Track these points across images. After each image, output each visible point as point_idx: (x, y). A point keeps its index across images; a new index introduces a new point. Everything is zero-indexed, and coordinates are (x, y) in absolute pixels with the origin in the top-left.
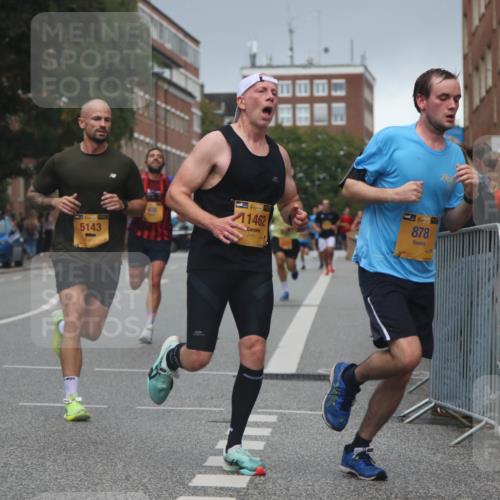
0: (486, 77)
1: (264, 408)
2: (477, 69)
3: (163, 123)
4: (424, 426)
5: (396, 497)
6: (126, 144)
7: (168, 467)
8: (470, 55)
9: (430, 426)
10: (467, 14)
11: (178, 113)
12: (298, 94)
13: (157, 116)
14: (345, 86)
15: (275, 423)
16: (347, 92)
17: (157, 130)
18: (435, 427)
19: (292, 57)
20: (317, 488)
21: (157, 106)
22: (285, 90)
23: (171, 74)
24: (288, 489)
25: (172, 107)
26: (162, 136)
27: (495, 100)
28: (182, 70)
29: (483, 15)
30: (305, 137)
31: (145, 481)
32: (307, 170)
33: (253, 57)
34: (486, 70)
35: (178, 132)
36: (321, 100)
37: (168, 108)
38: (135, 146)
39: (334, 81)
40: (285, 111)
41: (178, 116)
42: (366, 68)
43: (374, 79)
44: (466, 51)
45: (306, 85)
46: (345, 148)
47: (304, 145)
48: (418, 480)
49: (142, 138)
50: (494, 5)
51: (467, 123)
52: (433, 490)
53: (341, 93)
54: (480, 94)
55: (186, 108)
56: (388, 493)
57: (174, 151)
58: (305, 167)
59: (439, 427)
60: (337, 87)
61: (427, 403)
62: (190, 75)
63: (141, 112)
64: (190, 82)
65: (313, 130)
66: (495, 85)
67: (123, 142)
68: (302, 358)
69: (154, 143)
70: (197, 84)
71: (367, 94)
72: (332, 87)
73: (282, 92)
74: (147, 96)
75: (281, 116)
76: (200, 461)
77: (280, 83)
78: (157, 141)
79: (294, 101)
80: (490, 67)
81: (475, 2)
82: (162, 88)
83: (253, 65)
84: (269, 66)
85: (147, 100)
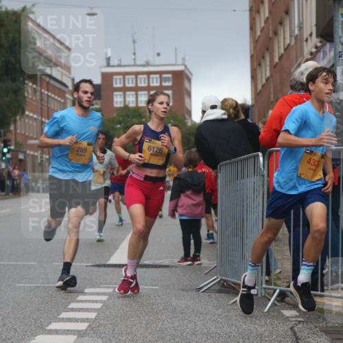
0: (266, 70)
1: (104, 284)
2: (260, 65)
3: (46, 104)
4: (213, 295)
5: (187, 334)
6: (20, 118)
7: (34, 319)
8: (255, 55)
9: (217, 294)
10: (252, 28)
11: (56, 97)
12: (139, 85)
13: (42, 100)
14: (171, 79)
15: (110, 293)
16: (174, 81)
17: (41, 108)
18: (220, 294)
19: (135, 59)
20: (134, 329)
21: (41, 93)
22: (131, 82)
23: (51, 71)
24: (114, 330)
25: (53, 93)
26: (45, 113)
27: (272, 85)
28: (59, 68)
29: (263, 28)
30: (144, 114)
31: (15, 327)
33: (108, 59)
34: (266, 66)
36: (155, 88)
37: (50, 94)
38: (27, 121)
39: (164, 76)
40: (131, 96)
41: (56, 100)
42: (186, 66)
43: (192, 74)
44: (252, 53)
45: (145, 79)
46: (172, 121)
48: (203, 324)
49: (31, 115)
50: (270, 22)
51: (254, 102)
52: (213, 329)
53: (169, 84)
54: (262, 82)
55: (62, 94)
56: (182, 332)
59: (223, 294)
60: (166, 79)
61: (215, 279)
62: (65, 72)
63: (30, 97)
64: (64, 77)
66: (271, 75)
67: (18, 118)
69: (40, 118)
70: (70, 77)
71: (186, 84)
72: (163, 79)
73: (129, 83)
74: (34, 86)
75: (127, 99)
76: (56, 315)
77: (127, 77)
78: (42, 117)
79: (136, 89)
80: (268, 63)
81: (257, 19)
82: (45, 80)
83: (108, 65)
84: (119, 66)
85: (34, 89)
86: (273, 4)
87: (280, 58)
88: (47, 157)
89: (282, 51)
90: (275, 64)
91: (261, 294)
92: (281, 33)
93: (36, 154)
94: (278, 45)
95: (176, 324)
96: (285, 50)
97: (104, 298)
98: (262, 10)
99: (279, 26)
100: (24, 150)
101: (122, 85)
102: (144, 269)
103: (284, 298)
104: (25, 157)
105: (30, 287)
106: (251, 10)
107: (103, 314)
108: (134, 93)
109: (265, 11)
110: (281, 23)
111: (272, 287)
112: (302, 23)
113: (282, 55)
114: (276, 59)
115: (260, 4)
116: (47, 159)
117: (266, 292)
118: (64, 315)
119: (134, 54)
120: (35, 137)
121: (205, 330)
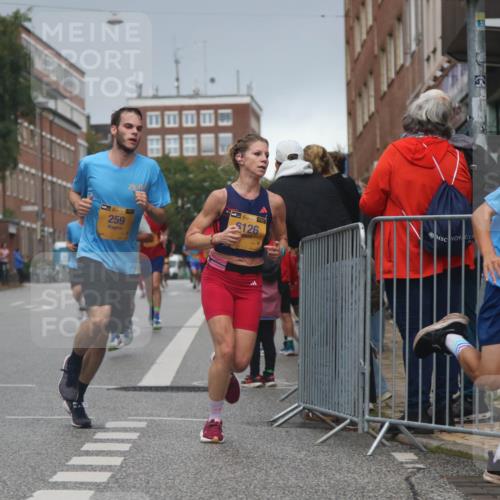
0: (369, 103)
1: (135, 415)
2: (360, 95)
3: (48, 153)
4: (293, 431)
5: (255, 487)
6: (11, 174)
7: (31, 467)
8: (353, 81)
9: (298, 429)
10: (349, 41)
11: (64, 143)
12: (185, 125)
13: (42, 147)
14: (231, 116)
15: (143, 428)
16: (234, 122)
17: (42, 159)
18: (302, 430)
19: (178, 87)
20: (177, 481)
21: (42, 137)
22: (172, 121)
23: (56, 105)
24: (148, 483)
25: (58, 137)
26: (47, 166)
27: (378, 125)
28: (67, 101)
29: (365, 41)
30: (192, 168)
31: (5, 478)
32: (195, 200)
34: (369, 97)
35: (64, 163)
36: (208, 130)
37: (54, 138)
38: (20, 177)
39: (220, 111)
40: (172, 142)
41: (63, 147)
42: (252, 98)
43: (261, 109)
44: (349, 77)
45: (192, 116)
46: (232, 178)
47: (191, 176)
48: (279, 474)
49: (27, 169)
50: (375, 33)
51: (351, 150)
52: (293, 481)
53: (228, 123)
54: (363, 119)
55: (72, 138)
56: (248, 484)
57: (60, 182)
58: (193, 197)
59: (307, 431)
60: (224, 118)
61: (296, 408)
62: (75, 106)
63: (25, 143)
64: (75, 112)
65: (200, 161)
66: (377, 110)
67: (8, 173)
68: (178, 372)
69: (40, 174)
70: (83, 114)
71: (253, 124)
72: (219, 117)
73: (169, 123)
74: (32, 127)
75: (168, 146)
76: (63, 461)
77: (167, 113)
78: (43, 172)
79: (181, 131)
80: (372, 93)
81: (357, 29)
82: (47, 118)
83: (140, 97)
84: (155, 97)
85: (32, 131)
86: (380, 6)
87: (390, 86)
88: (51, 230)
89: (393, 75)
90: (382, 93)
91: (363, 429)
92: (391, 48)
93: (34, 226)
94: (387, 66)
95: (238, 473)
96: (397, 73)
97: (134, 436)
98: (363, 17)
99: (388, 38)
100: (17, 220)
101: (159, 126)
102: (193, 394)
103: (397, 434)
104: (18, 230)
105: (26, 420)
106: (347, 15)
107: (132, 460)
108: (176, 136)
109: (368, 17)
110: (391, 35)
111: (379, 419)
112: (422, 34)
113: (393, 81)
114: (384, 87)
115: (361, 7)
116: (50, 234)
117: (369, 427)
118: (76, 461)
119: (177, 80)
120: (33, 201)
121: (281, 482)
